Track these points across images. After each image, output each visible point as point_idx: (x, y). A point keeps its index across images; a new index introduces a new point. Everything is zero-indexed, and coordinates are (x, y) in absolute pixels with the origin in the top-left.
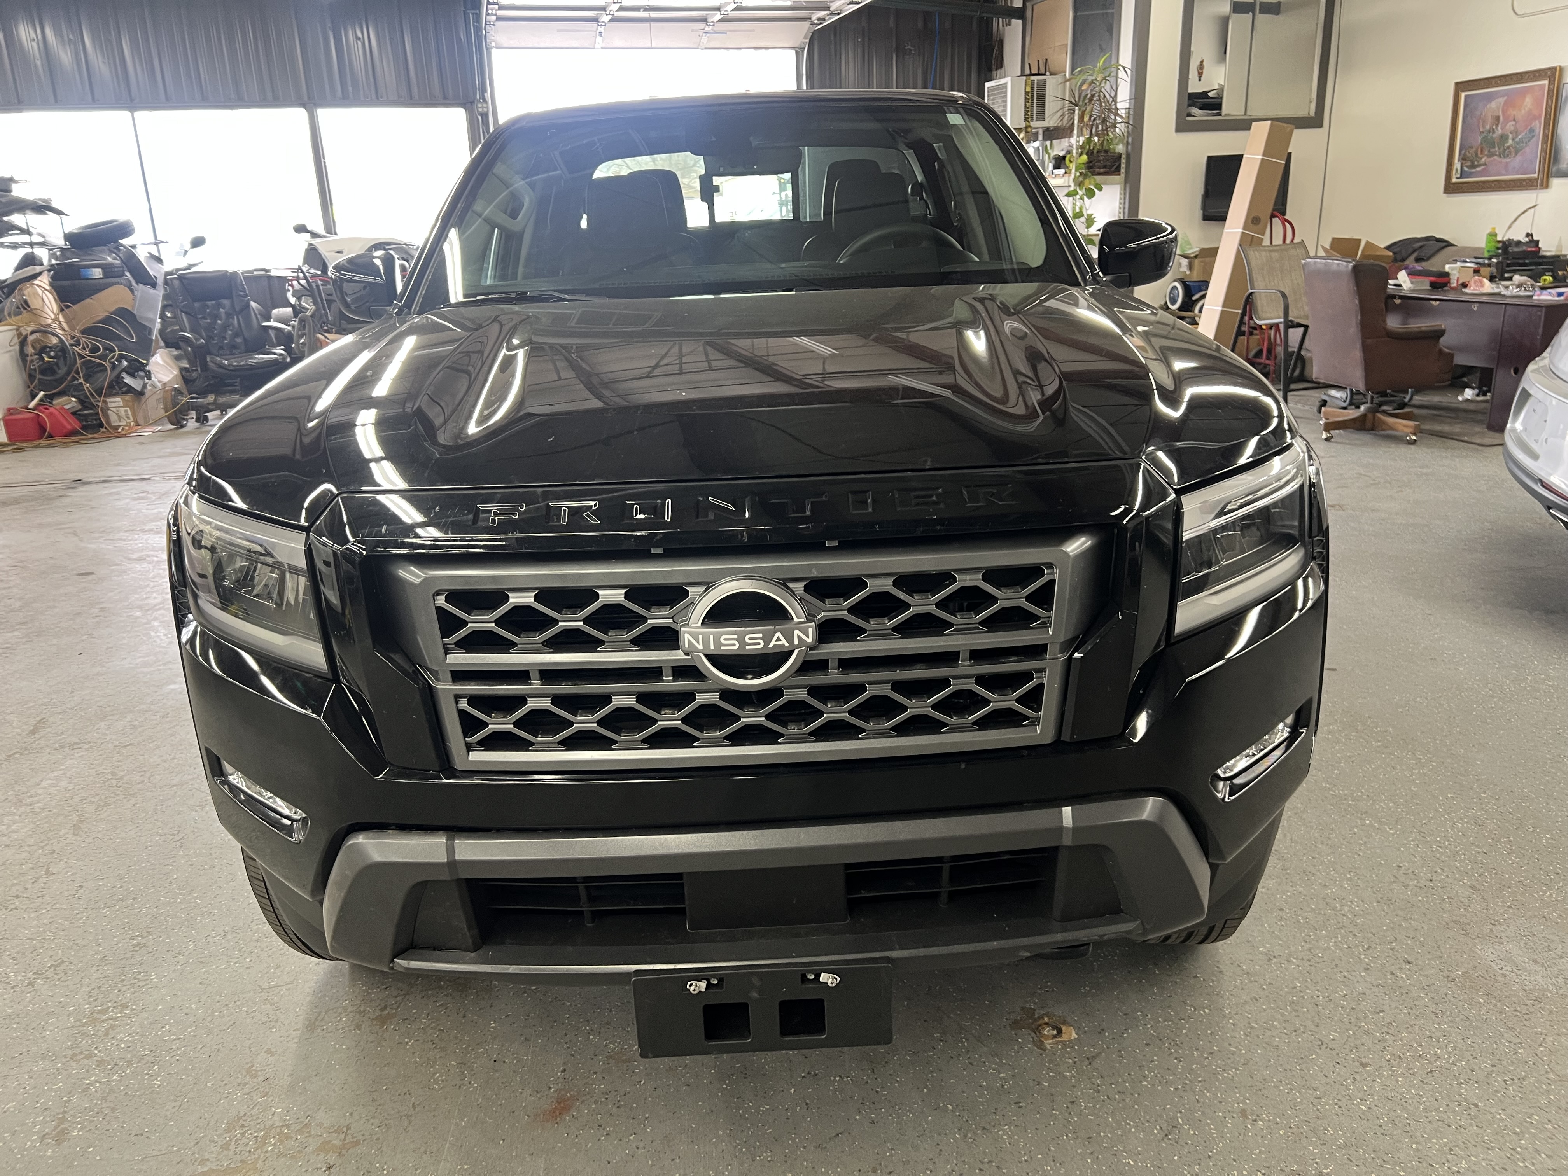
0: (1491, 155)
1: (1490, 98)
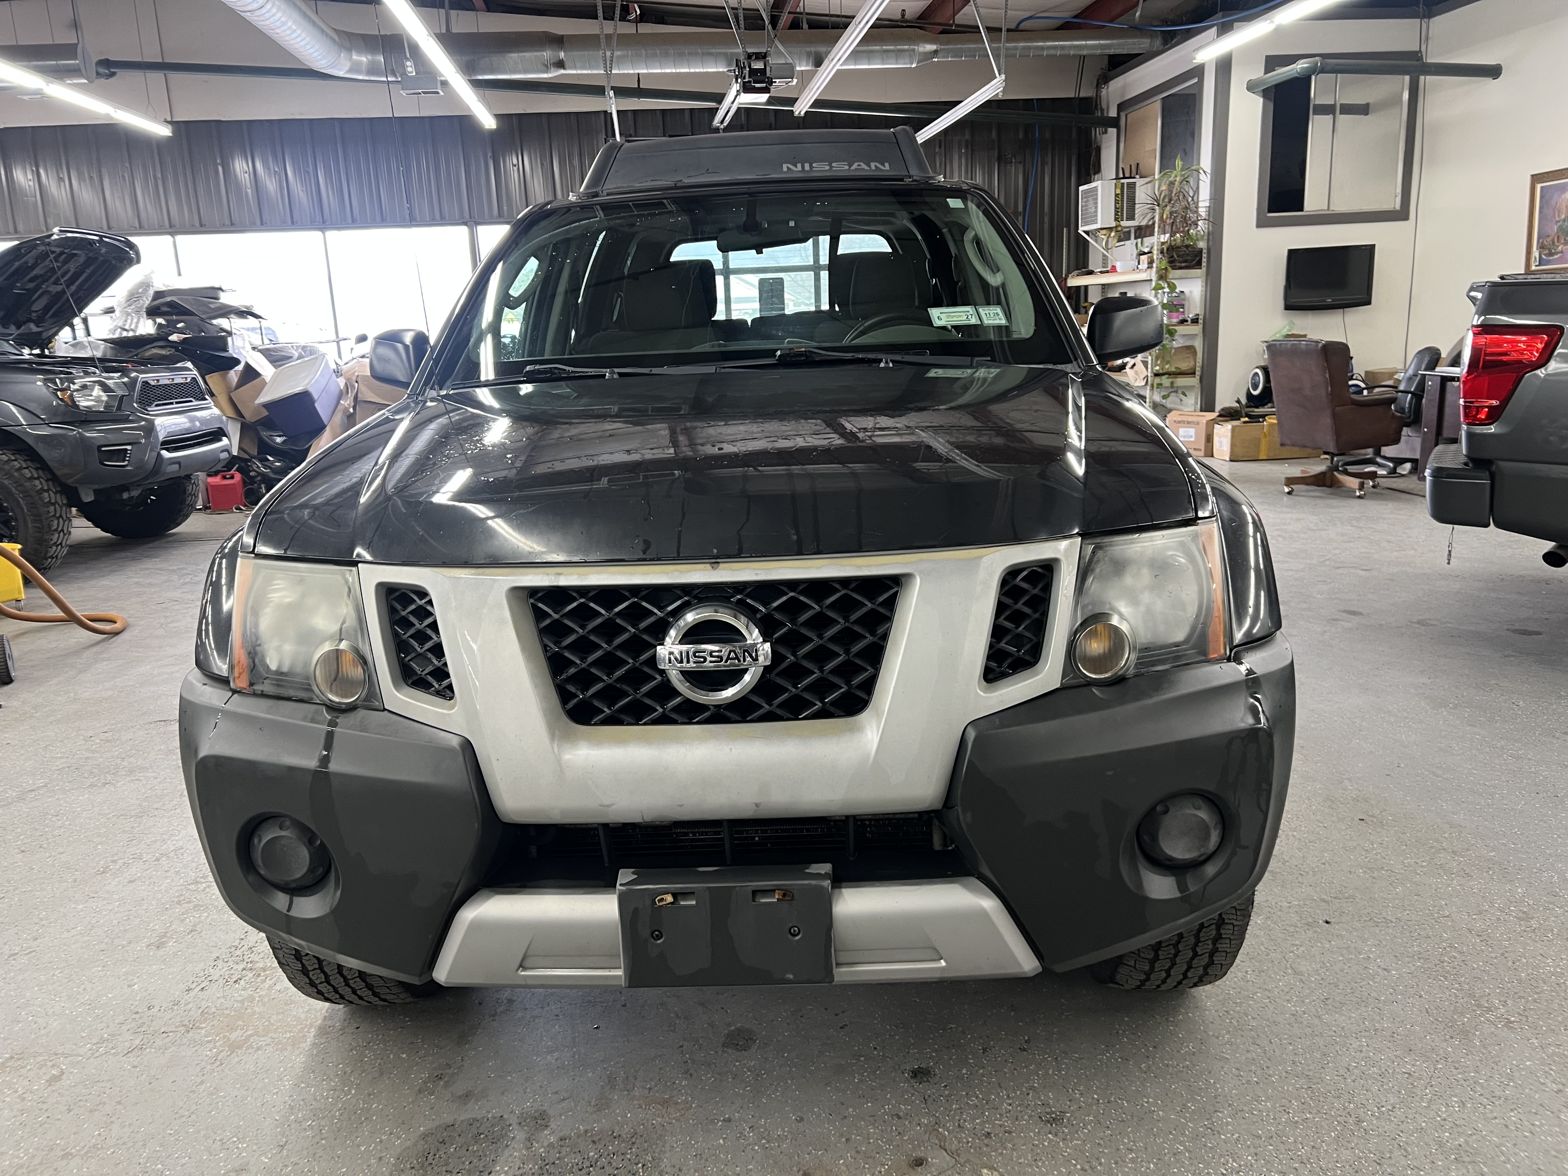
1: (1563, 188)
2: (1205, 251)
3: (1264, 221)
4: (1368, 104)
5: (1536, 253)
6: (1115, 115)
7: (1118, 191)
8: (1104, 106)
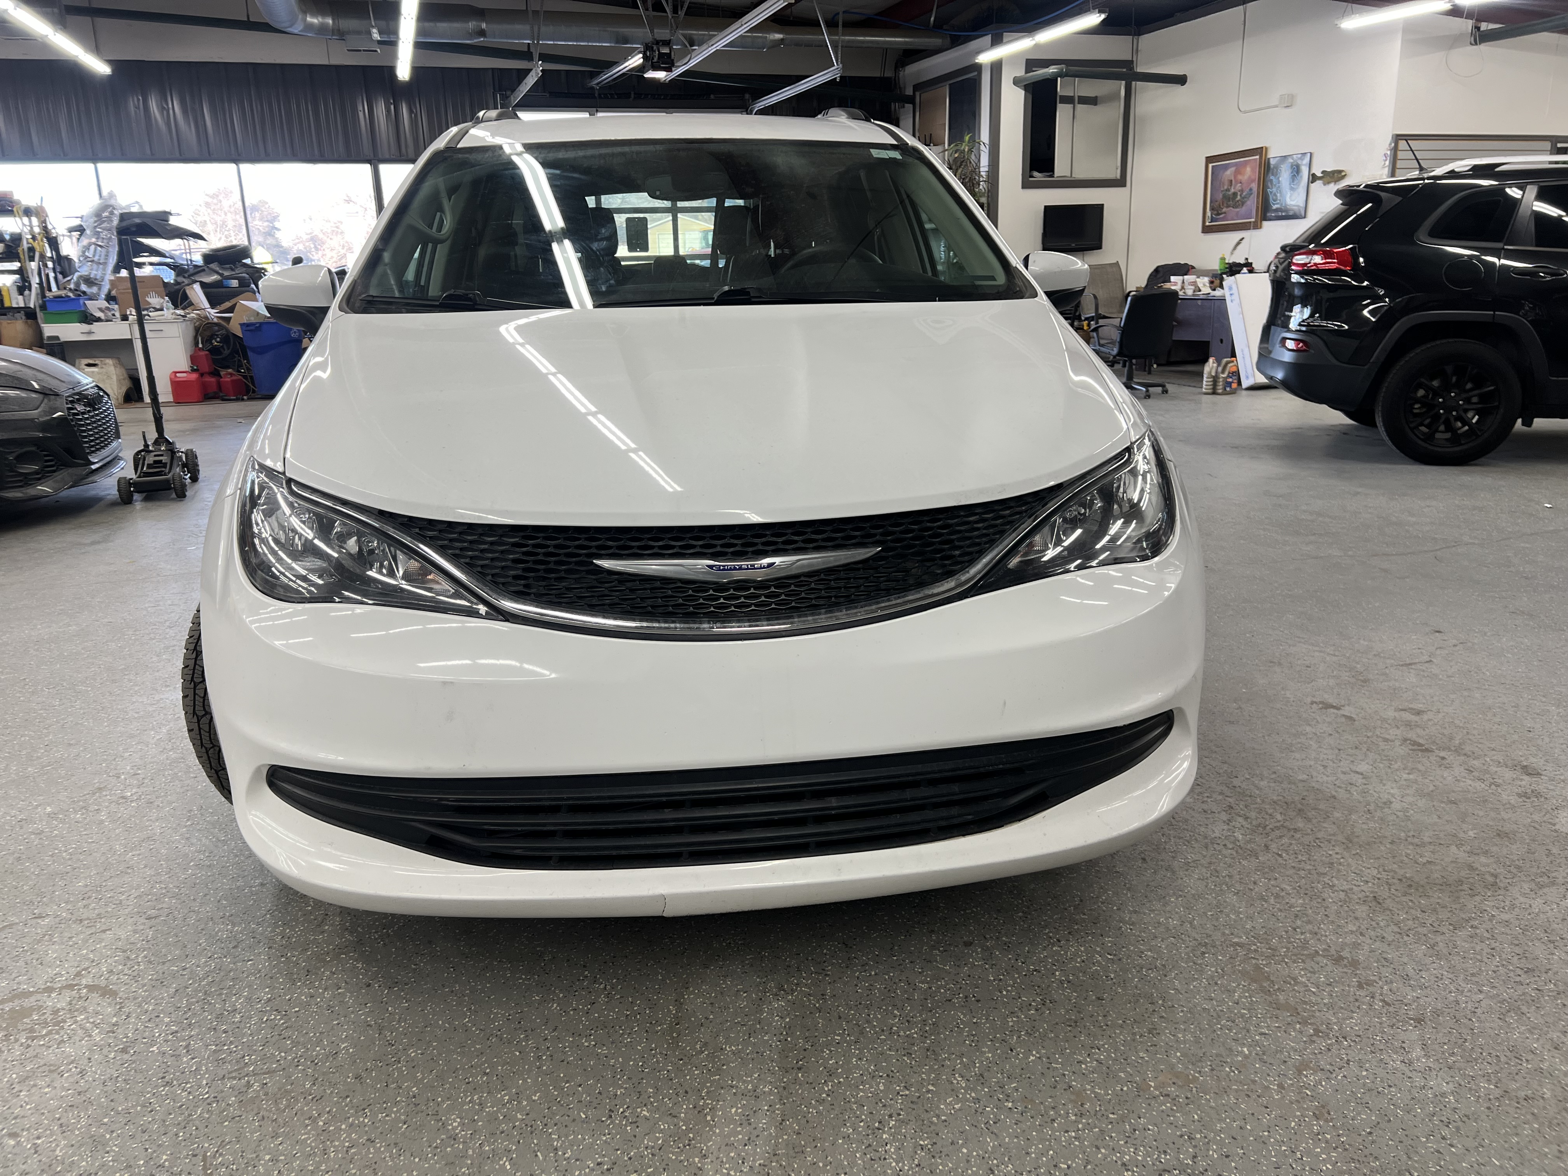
0: (1228, 206)
1: (1226, 167)
3: (1027, 184)
4: (1097, 97)
5: (1209, 213)
6: (910, 93)
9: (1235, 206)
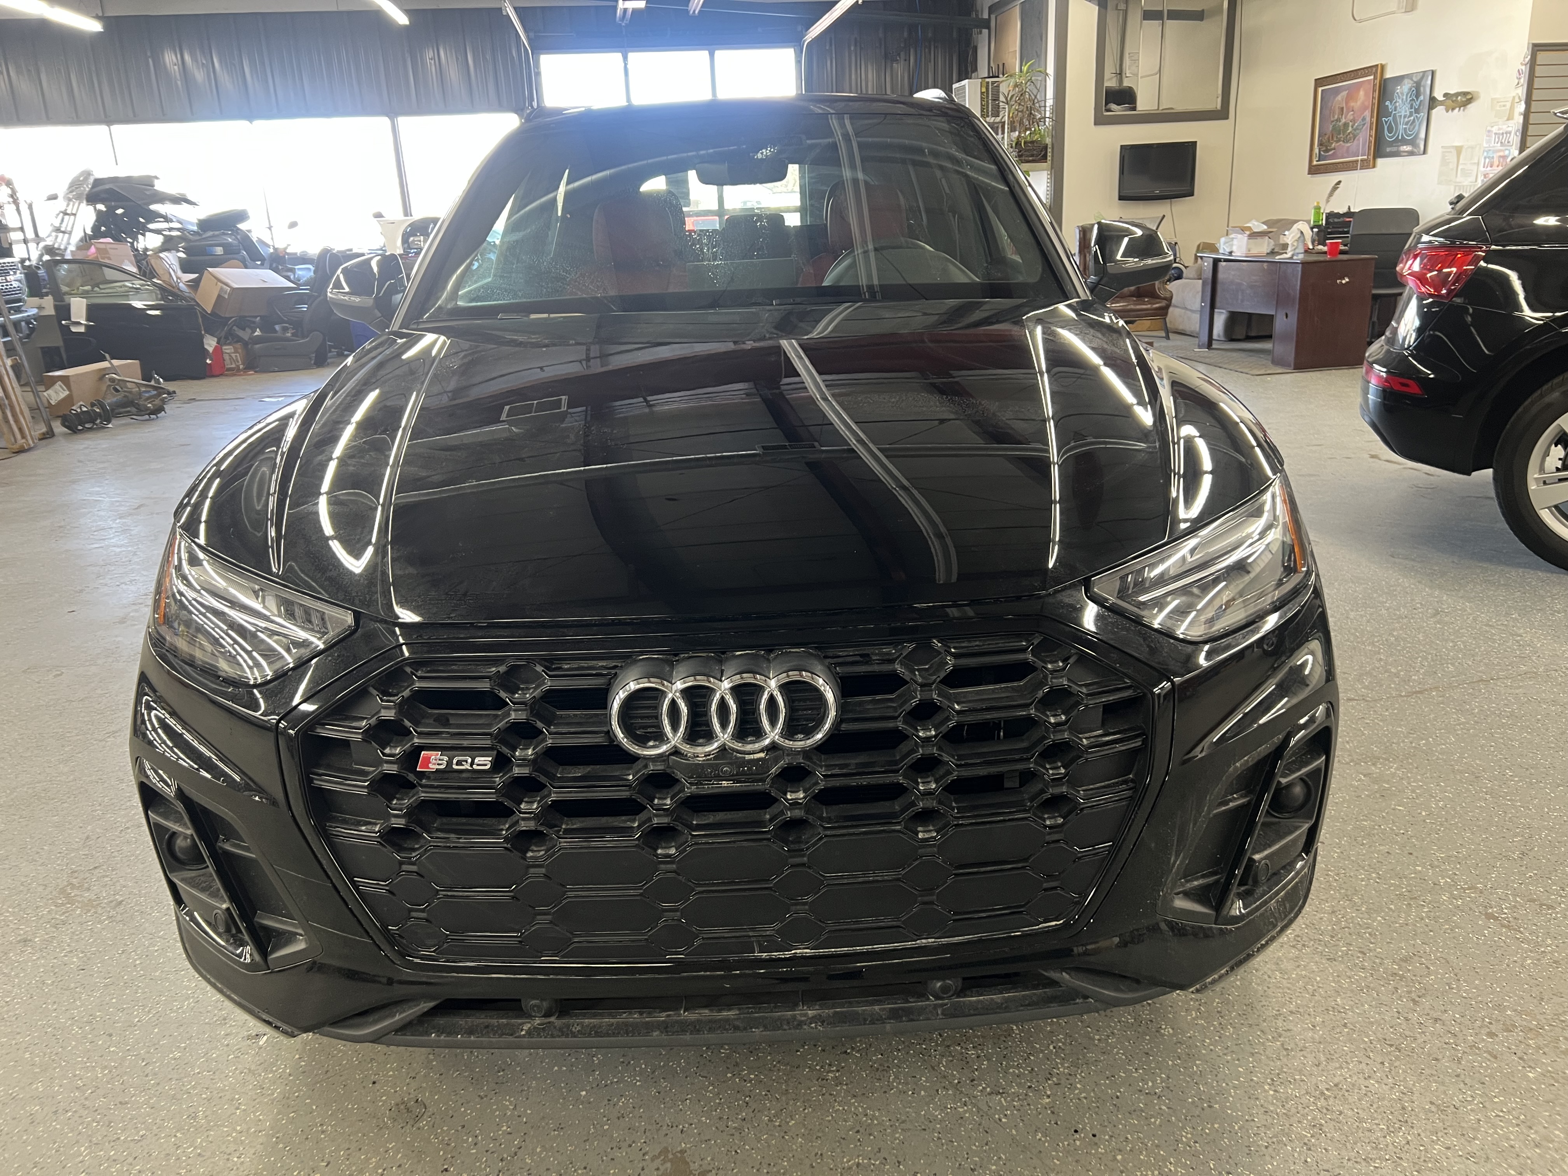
0: (1337, 142)
1: (1337, 91)
2: (1049, 146)
3: (1100, 121)
4: (1203, 11)
5: (1316, 151)
6: (986, 16)
7: (984, 90)
8: (979, 8)
9: (1346, 141)
